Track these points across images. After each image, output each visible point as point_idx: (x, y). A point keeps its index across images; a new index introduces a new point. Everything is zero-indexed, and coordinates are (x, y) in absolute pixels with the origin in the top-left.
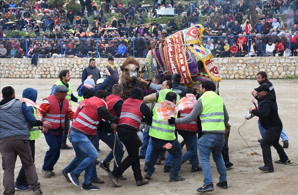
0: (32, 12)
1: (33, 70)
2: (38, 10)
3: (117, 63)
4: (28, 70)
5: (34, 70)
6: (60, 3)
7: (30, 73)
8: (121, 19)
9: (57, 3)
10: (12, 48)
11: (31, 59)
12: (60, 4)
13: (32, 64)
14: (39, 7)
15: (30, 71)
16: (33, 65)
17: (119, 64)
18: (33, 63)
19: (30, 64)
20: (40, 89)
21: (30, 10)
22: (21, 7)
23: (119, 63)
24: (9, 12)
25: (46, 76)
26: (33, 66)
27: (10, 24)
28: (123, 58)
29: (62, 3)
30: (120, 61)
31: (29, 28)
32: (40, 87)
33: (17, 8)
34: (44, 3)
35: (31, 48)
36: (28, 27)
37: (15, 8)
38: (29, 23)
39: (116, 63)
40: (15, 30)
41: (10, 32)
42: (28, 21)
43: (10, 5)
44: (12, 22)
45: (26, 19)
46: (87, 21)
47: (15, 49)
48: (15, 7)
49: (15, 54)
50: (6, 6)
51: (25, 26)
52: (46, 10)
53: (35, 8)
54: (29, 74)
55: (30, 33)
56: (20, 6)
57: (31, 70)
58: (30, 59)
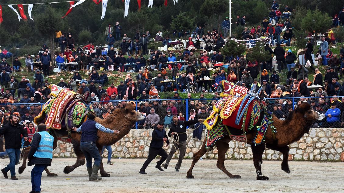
0: (199, 66)
1: (195, 147)
2: (206, 63)
3: (326, 136)
4: (189, 146)
5: (197, 147)
6: (238, 49)
7: (191, 151)
8: (330, 71)
9: (233, 49)
10: (167, 113)
11: (193, 129)
12: (238, 51)
13: (194, 137)
14: (209, 60)
15: (191, 148)
16: (196, 139)
17: (328, 138)
18: (196, 136)
19: (191, 137)
20: (203, 172)
21: (196, 63)
22: (184, 61)
23: (328, 135)
24: (167, 68)
25: (214, 156)
26: (195, 141)
27: (167, 82)
28: (336, 129)
29: (241, 50)
30: (330, 133)
31: (192, 88)
32: (205, 170)
33: (178, 61)
34: (215, 54)
35: (192, 114)
36: (191, 86)
37: (175, 62)
38: (192, 82)
39: (324, 136)
40: (173, 92)
41: (165, 94)
42: (192, 78)
43: (169, 58)
44: (169, 80)
45: (188, 75)
46: (277, 76)
47: (171, 115)
48: (175, 60)
49: (170, 123)
50: (164, 59)
51: (187, 86)
52: (218, 63)
53: (203, 60)
54: (189, 152)
55: (194, 95)
56: (182, 59)
57: (192, 146)
58: (191, 129)
